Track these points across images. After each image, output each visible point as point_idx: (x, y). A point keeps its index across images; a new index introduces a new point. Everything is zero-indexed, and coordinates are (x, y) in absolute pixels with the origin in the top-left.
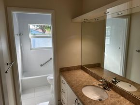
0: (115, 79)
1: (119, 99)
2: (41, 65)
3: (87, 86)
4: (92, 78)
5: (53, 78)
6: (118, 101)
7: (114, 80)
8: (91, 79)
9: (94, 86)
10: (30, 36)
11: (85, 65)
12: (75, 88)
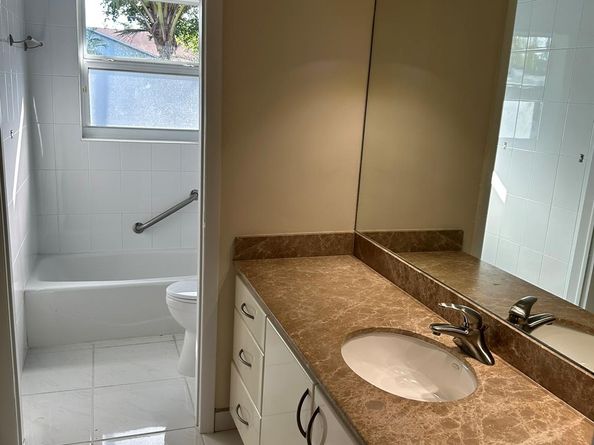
0: (528, 305)
1: (531, 405)
2: (139, 228)
3: (370, 331)
4: (405, 298)
5: (195, 294)
6: (527, 413)
7: (520, 311)
8: (399, 303)
9: (408, 334)
10: (85, 56)
11: (375, 236)
12: (306, 335)
